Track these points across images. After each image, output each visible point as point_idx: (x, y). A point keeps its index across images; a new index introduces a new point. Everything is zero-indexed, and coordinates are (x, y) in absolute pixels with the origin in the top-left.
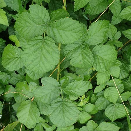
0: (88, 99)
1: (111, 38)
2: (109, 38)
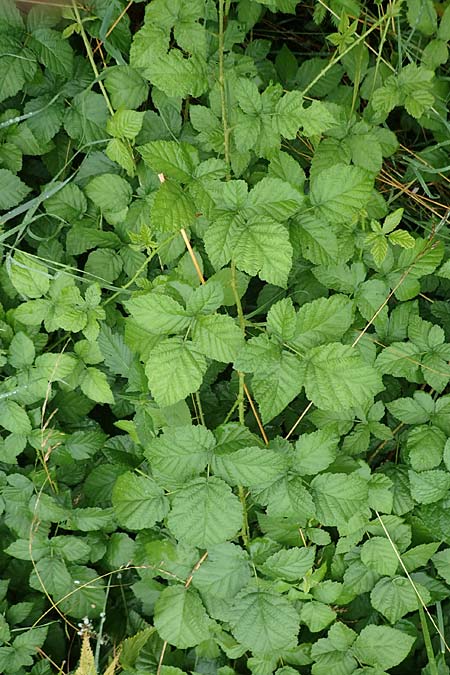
0: (323, 569)
1: (362, 416)
2: (356, 418)
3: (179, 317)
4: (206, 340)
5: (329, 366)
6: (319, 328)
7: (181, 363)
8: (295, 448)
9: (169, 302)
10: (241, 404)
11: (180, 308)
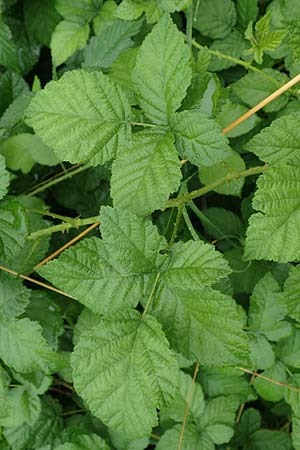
3: (163, 105)
4: (136, 155)
5: (138, 358)
6: (195, 324)
7: (94, 125)
8: (20, 318)
9: (183, 81)
10: (69, 226)
11: (177, 102)
